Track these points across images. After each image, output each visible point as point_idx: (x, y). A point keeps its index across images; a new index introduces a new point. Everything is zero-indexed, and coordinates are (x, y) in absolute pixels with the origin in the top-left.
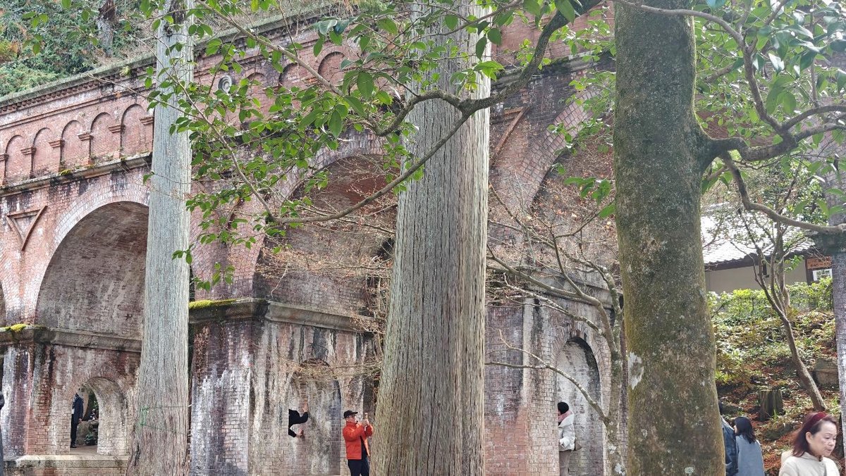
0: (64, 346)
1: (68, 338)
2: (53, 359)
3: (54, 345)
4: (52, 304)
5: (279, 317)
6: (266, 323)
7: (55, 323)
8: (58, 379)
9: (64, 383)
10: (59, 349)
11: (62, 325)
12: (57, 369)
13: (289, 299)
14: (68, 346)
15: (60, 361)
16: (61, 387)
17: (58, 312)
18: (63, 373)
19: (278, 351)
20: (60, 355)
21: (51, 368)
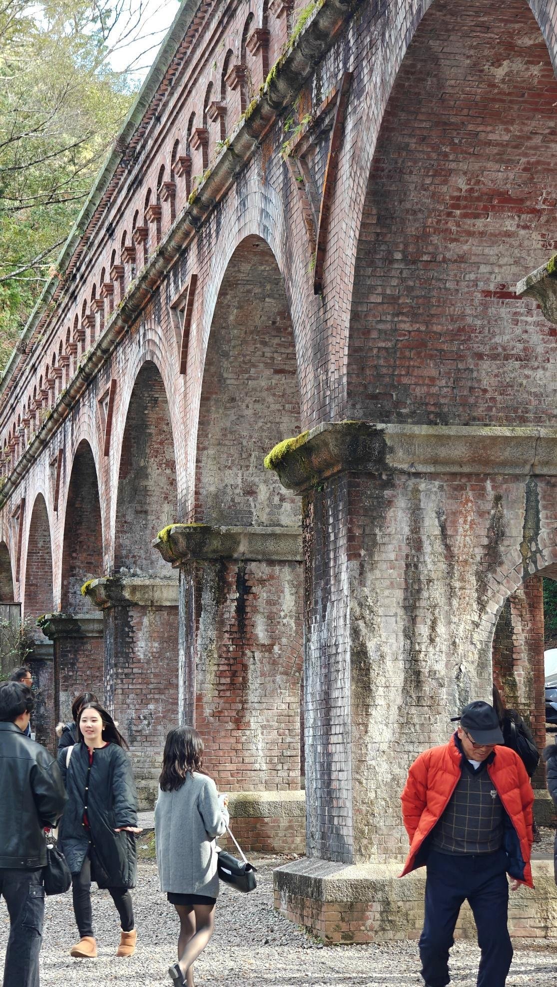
0: (271, 563)
1: (271, 546)
2: (244, 588)
3: (247, 561)
4: (235, 478)
5: (435, 461)
6: (400, 480)
7: (242, 516)
8: (261, 632)
9: (275, 639)
10: (259, 570)
11: (264, 518)
12: (255, 610)
13: (480, 411)
14: (282, 563)
15: (262, 594)
16: (269, 648)
17: (250, 491)
18: (272, 619)
19: (448, 547)
20: (262, 582)
21: (241, 610)
